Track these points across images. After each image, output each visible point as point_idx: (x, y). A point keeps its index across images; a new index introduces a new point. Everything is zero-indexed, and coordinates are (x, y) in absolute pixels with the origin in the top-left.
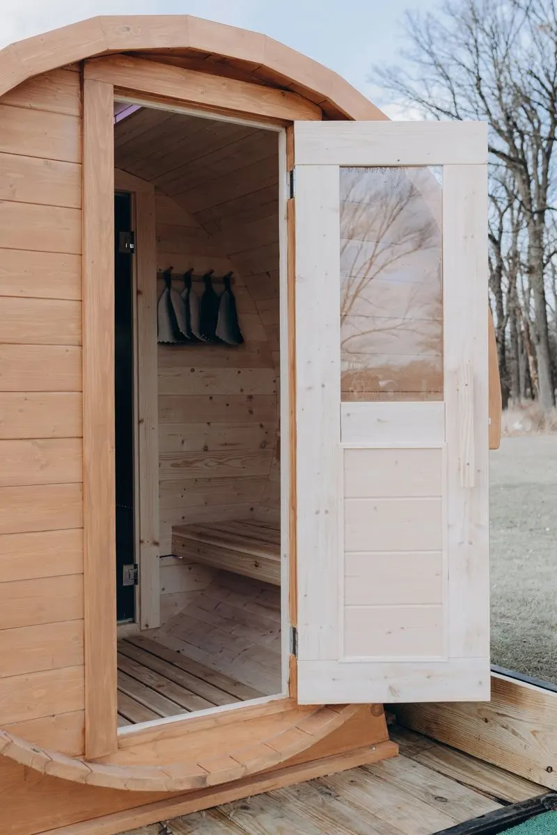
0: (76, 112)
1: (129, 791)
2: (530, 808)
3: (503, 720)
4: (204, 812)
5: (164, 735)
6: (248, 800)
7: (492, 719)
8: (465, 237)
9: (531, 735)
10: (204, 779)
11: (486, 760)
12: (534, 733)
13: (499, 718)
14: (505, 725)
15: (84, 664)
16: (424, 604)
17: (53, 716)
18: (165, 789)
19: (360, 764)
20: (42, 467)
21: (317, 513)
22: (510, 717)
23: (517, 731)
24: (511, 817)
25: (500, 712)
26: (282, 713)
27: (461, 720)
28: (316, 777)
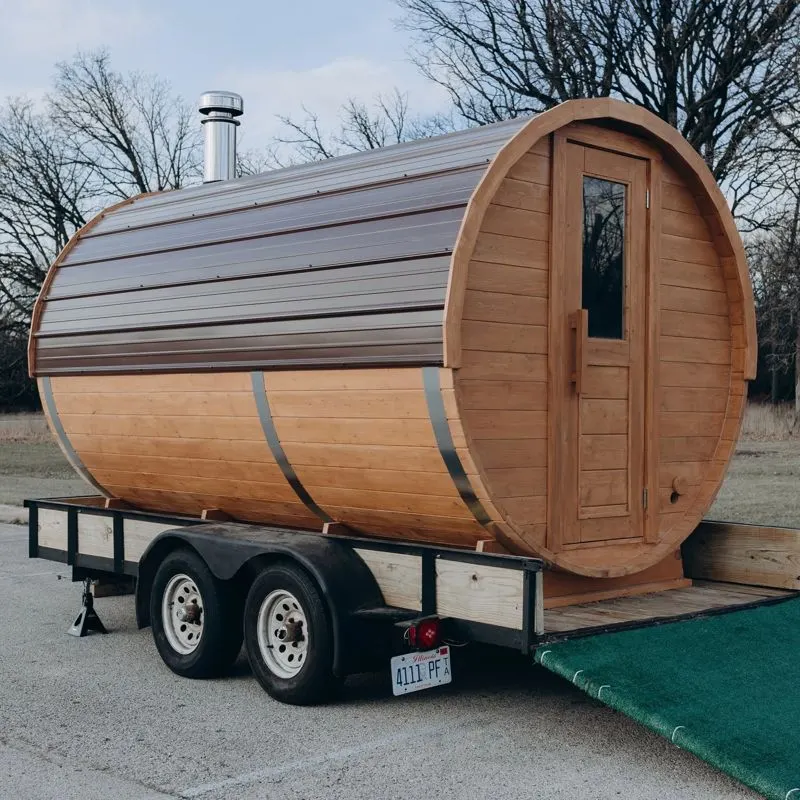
3: (766, 554)
7: (757, 555)
11: (752, 584)
12: (788, 557)
13: (762, 554)
14: (767, 558)
15: (547, 496)
17: (533, 524)
19: (672, 588)
20: (530, 371)
22: (770, 551)
23: (775, 558)
25: (763, 549)
26: (637, 544)
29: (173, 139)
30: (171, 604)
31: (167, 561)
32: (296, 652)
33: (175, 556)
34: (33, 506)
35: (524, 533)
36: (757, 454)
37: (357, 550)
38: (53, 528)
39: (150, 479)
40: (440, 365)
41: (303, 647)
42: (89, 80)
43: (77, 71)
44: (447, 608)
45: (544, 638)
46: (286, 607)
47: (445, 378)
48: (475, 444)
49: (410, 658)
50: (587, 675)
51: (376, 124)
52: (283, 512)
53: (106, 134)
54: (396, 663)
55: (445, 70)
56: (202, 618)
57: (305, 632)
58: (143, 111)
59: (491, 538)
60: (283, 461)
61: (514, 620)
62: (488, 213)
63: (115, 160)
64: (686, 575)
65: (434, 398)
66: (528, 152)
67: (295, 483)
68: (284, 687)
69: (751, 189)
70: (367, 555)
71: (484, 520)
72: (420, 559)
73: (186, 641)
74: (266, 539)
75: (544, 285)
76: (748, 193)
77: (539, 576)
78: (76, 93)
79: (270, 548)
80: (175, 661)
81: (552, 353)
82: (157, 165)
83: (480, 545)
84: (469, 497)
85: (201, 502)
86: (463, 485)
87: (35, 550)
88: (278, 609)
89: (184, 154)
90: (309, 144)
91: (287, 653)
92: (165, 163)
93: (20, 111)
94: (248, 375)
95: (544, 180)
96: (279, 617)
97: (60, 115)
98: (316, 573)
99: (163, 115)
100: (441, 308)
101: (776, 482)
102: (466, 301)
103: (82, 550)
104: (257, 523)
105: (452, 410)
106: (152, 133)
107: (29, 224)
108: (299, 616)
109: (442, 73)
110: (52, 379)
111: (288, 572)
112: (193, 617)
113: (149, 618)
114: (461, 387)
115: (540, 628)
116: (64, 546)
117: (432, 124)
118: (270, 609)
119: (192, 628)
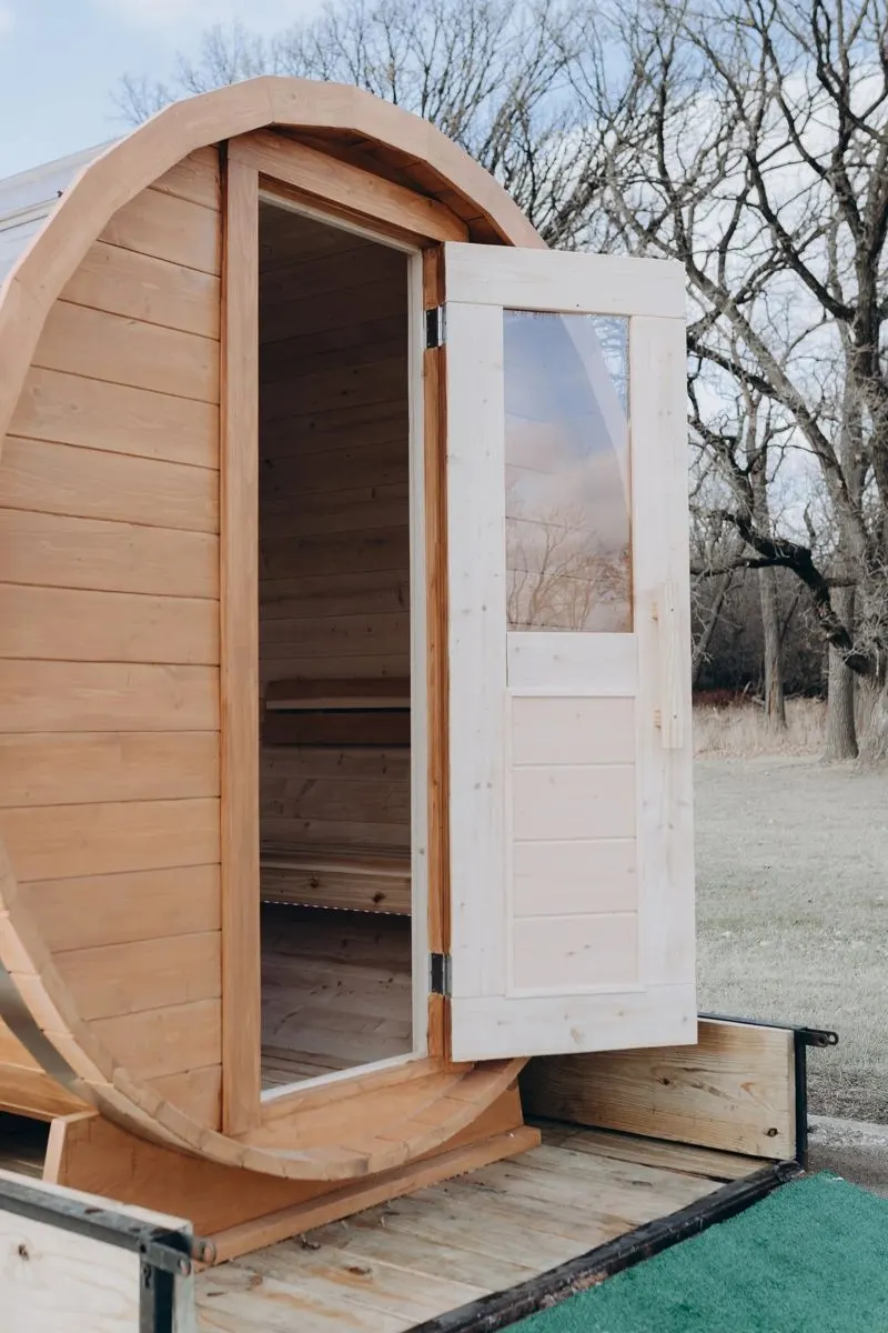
0: (214, 203)
1: (287, 1178)
2: (764, 1180)
3: (693, 1077)
4: (343, 1222)
5: (307, 1104)
6: (389, 1204)
7: (676, 1078)
8: (660, 414)
9: (742, 1090)
10: (365, 1164)
11: (666, 1138)
12: (746, 1086)
13: (686, 1076)
14: (698, 1084)
15: (222, 997)
16: (614, 912)
17: (187, 1072)
18: (325, 1177)
19: (501, 1157)
20: (177, 707)
21: (477, 786)
22: (705, 1070)
23: (716, 1087)
24: (748, 1191)
25: (690, 1066)
26: (428, 1076)
27: (621, 1088)
28: (455, 1175)
35: (161, 1105)
59: (86, 1109)
66: (150, 187)
75: (209, 505)
81: (230, 661)
83: (57, 1132)
95: (209, 262)
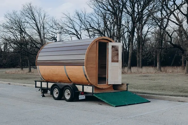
5: (100, 85)
11: (121, 90)
15: (96, 79)
19: (111, 90)
20: (94, 66)
22: (122, 86)
26: (107, 85)
28: (108, 91)
29: (43, 18)
30: (54, 92)
31: (54, 87)
32: (69, 96)
33: (55, 86)
34: (36, 81)
36: (147, 76)
37: (76, 85)
38: (38, 84)
39: (51, 78)
40: (84, 66)
41: (70, 96)
42: (28, 7)
43: (26, 6)
44: (85, 91)
45: (94, 93)
46: (68, 91)
47: (85, 67)
48: (88, 74)
49: (81, 96)
50: (98, 97)
51: (81, 14)
52: (67, 82)
53: (31, 17)
54: (79, 96)
55: (93, 6)
56: (58, 93)
57: (70, 94)
58: (37, 13)
60: (67, 76)
61: (91, 92)
62: (89, 50)
63: (32, 21)
64: (113, 89)
65: (84, 69)
67: (69, 78)
68: (67, 100)
69: (151, 26)
70: (76, 86)
71: (89, 82)
72: (82, 86)
73: (56, 96)
74: (66, 84)
75: (96, 57)
76: (151, 27)
77: (94, 87)
78: (25, 10)
79: (66, 85)
80: (55, 98)
82: (40, 22)
83: (89, 84)
84: (87, 79)
85: (57, 81)
86: (87, 78)
87: (36, 87)
88: (67, 92)
89: (45, 20)
90: (68, 18)
91: (68, 96)
92: (41, 22)
93: (15, 13)
94: (64, 66)
95: (96, 46)
96: (67, 93)
97: (22, 14)
98: (71, 87)
99: (41, 13)
100: (84, 60)
101: (148, 81)
102: (87, 59)
103: (42, 87)
104: (65, 83)
105: (85, 70)
106: (39, 17)
107: (16, 33)
108: (69, 92)
109: (92, 6)
110: (39, 66)
111: (68, 88)
112: (57, 93)
113: (52, 93)
114: (86, 68)
115: (94, 92)
116: (40, 86)
117: (91, 14)
118: (66, 92)
119: (57, 95)
